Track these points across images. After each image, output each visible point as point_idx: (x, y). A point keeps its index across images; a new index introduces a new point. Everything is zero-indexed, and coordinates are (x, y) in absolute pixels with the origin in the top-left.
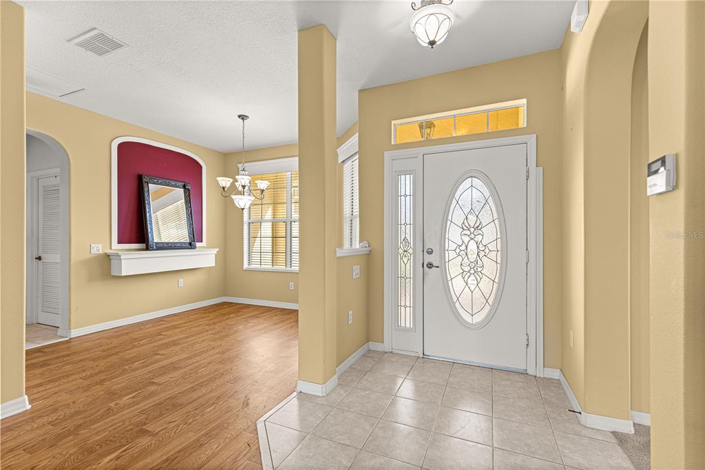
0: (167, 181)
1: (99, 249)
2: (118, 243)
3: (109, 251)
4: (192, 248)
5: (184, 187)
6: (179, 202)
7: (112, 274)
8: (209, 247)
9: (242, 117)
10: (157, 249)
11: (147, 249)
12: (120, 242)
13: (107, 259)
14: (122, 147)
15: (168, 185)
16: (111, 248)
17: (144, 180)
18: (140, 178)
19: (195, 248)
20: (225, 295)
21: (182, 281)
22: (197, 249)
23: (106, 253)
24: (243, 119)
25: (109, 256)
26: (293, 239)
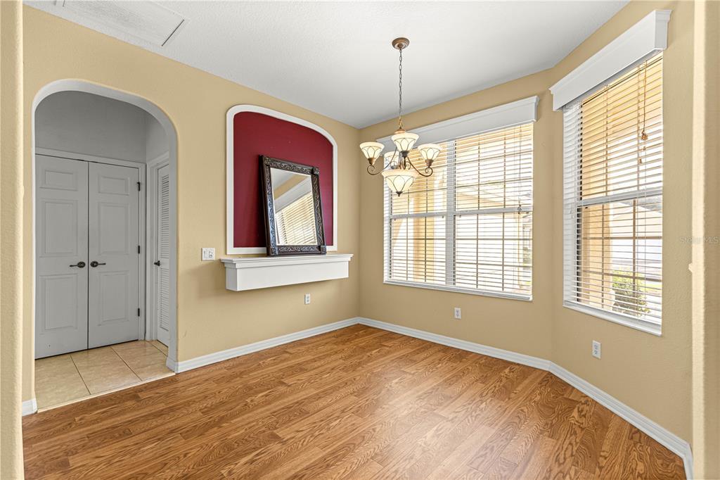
0: (292, 165)
1: (211, 254)
2: (234, 247)
3: (224, 258)
4: (320, 254)
5: (312, 173)
6: (306, 197)
7: (228, 288)
8: (341, 252)
9: (399, 43)
10: (279, 255)
11: (268, 254)
12: (236, 245)
13: (222, 268)
14: (239, 118)
15: (293, 170)
16: (226, 253)
17: (265, 162)
18: (260, 160)
19: (325, 253)
20: (359, 315)
21: (309, 297)
22: (327, 255)
23: (220, 260)
24: (400, 47)
25: (224, 263)
26: (457, 241)
